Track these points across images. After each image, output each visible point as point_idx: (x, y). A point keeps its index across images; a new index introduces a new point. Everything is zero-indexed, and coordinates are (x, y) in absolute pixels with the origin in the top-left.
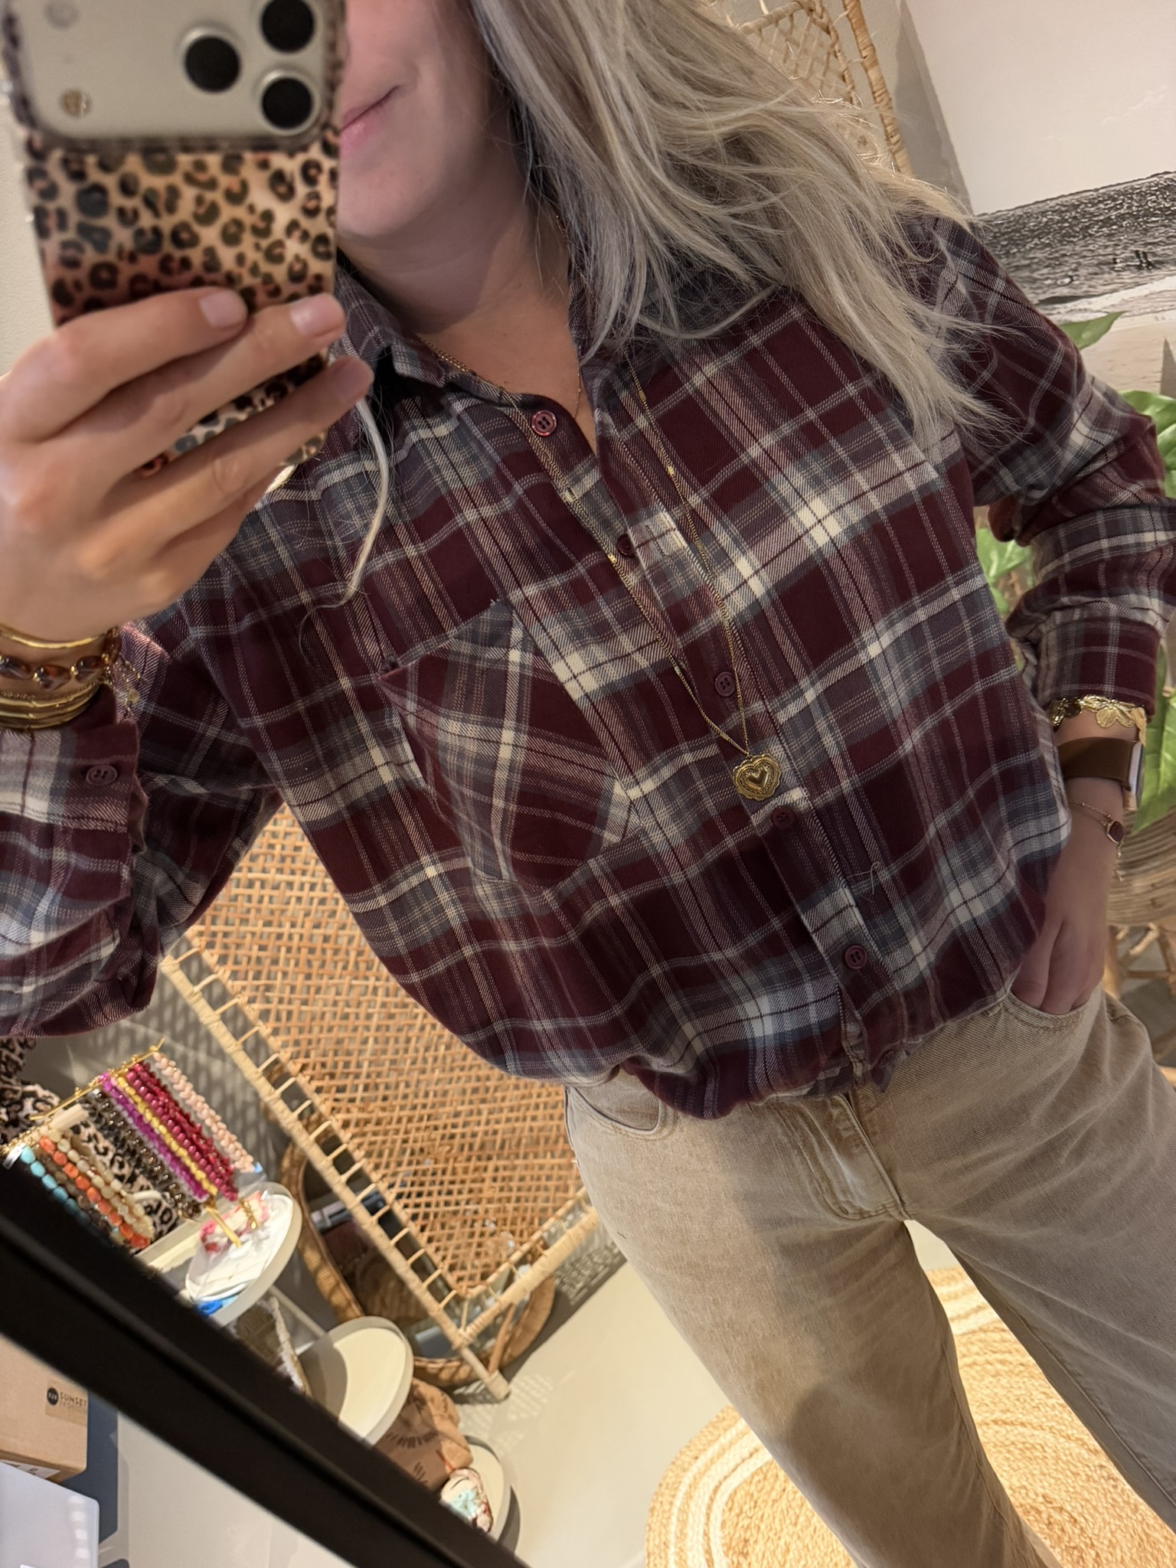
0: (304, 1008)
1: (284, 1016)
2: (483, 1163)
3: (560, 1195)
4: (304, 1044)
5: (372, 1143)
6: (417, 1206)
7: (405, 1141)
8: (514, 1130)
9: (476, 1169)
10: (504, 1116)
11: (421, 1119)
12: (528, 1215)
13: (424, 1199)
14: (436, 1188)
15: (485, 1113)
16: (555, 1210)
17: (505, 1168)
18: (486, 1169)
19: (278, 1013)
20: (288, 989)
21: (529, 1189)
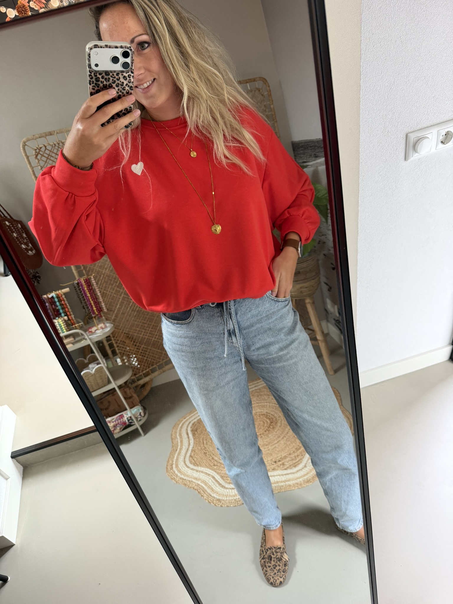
0: (105, 291)
2: (140, 345)
3: (158, 360)
6: (122, 350)
7: (122, 332)
8: (150, 339)
9: (138, 346)
10: (148, 334)
11: (127, 328)
12: (149, 362)
13: (124, 349)
16: (156, 363)
17: (146, 348)
18: (141, 347)
21: (151, 356)
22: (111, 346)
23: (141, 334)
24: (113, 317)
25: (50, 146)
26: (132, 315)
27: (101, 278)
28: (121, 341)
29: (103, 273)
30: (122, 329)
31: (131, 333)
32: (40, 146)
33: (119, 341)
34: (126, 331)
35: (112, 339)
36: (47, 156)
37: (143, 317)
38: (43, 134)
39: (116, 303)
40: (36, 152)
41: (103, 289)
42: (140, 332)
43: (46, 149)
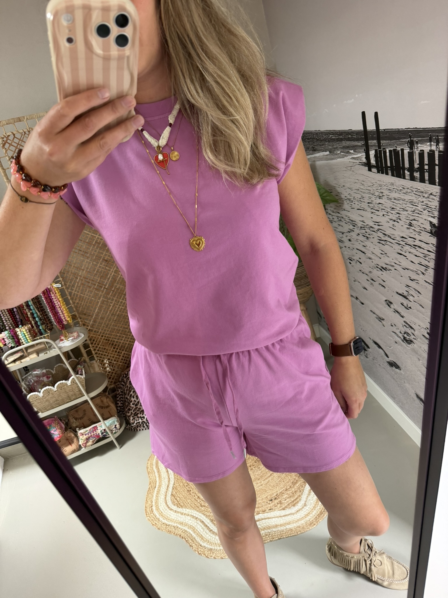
0: (81, 295)
1: (75, 296)
2: (120, 351)
4: (80, 304)
5: (92, 337)
6: (101, 357)
7: (101, 339)
9: (119, 352)
10: (129, 340)
11: (106, 334)
13: (103, 356)
14: (107, 354)
15: (124, 338)
17: (127, 354)
18: (121, 353)
19: (74, 294)
20: (78, 288)
22: (89, 353)
23: (122, 340)
24: (91, 323)
25: (19, 134)
26: (112, 319)
27: (78, 281)
28: (100, 348)
29: (80, 274)
30: (101, 335)
31: (111, 339)
32: (8, 134)
33: (98, 347)
34: (105, 337)
35: (90, 346)
36: (16, 145)
37: (124, 322)
38: (11, 121)
39: (94, 307)
40: (3, 141)
41: (80, 293)
42: (121, 338)
43: (15, 137)
